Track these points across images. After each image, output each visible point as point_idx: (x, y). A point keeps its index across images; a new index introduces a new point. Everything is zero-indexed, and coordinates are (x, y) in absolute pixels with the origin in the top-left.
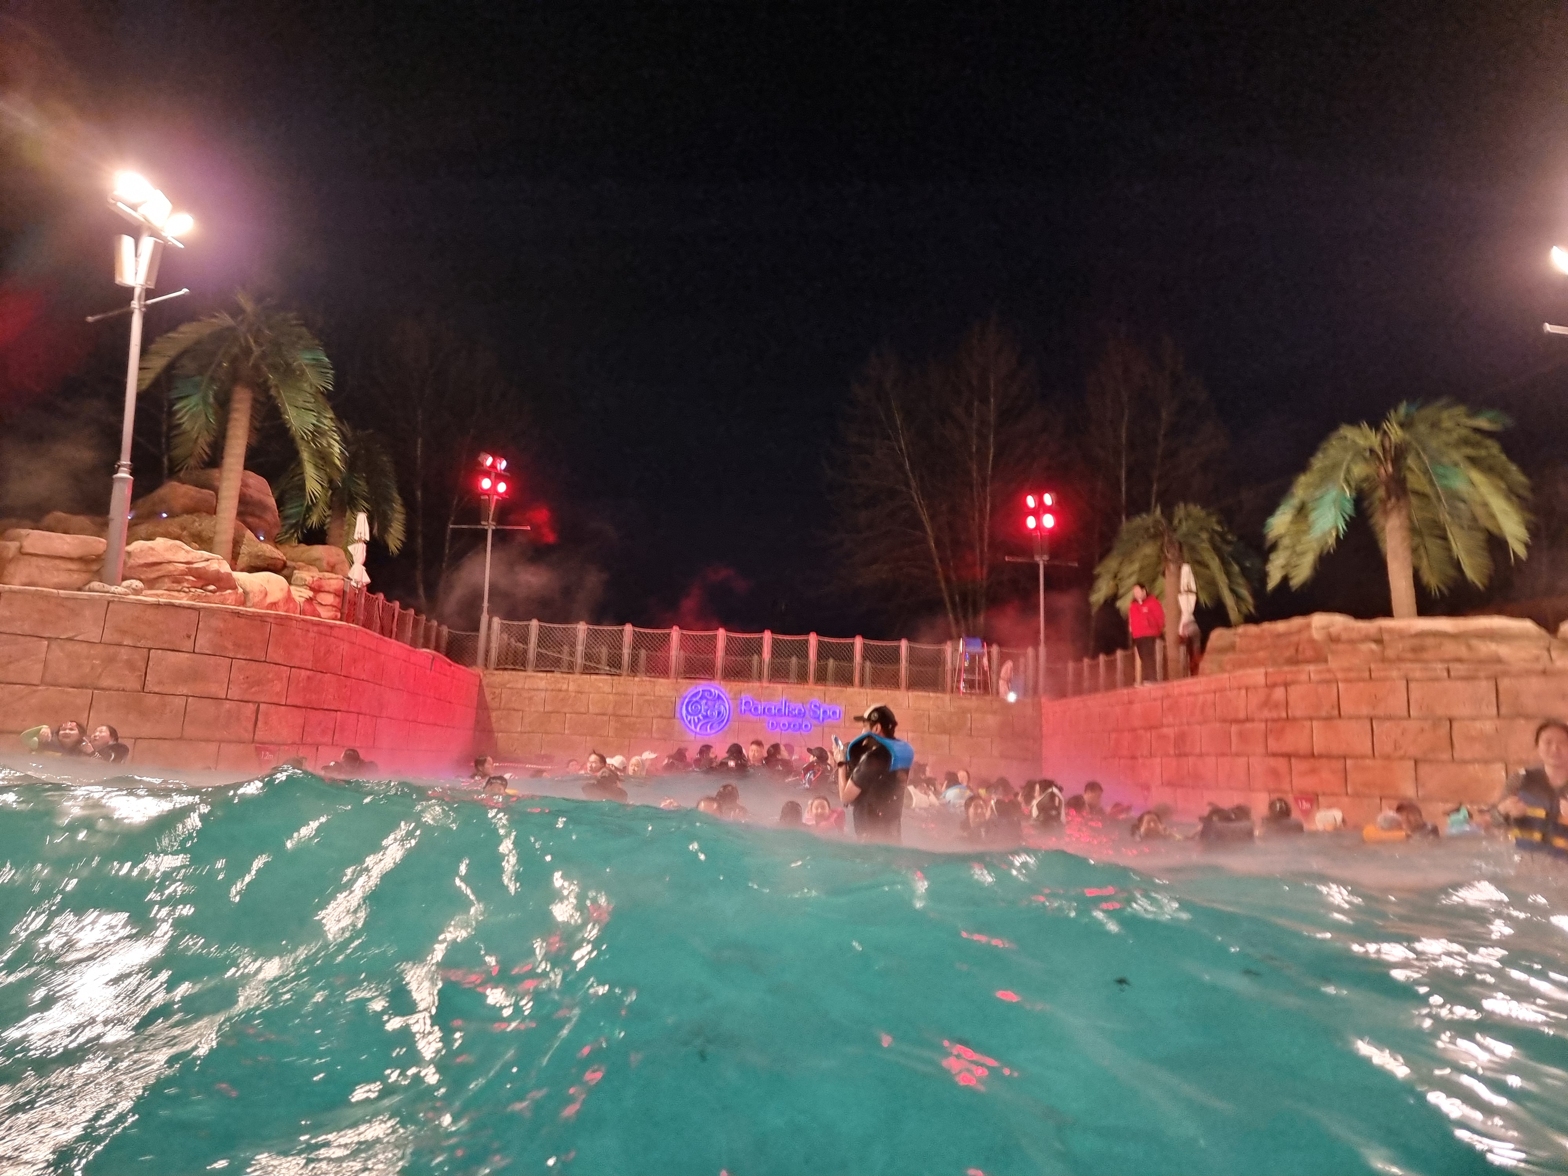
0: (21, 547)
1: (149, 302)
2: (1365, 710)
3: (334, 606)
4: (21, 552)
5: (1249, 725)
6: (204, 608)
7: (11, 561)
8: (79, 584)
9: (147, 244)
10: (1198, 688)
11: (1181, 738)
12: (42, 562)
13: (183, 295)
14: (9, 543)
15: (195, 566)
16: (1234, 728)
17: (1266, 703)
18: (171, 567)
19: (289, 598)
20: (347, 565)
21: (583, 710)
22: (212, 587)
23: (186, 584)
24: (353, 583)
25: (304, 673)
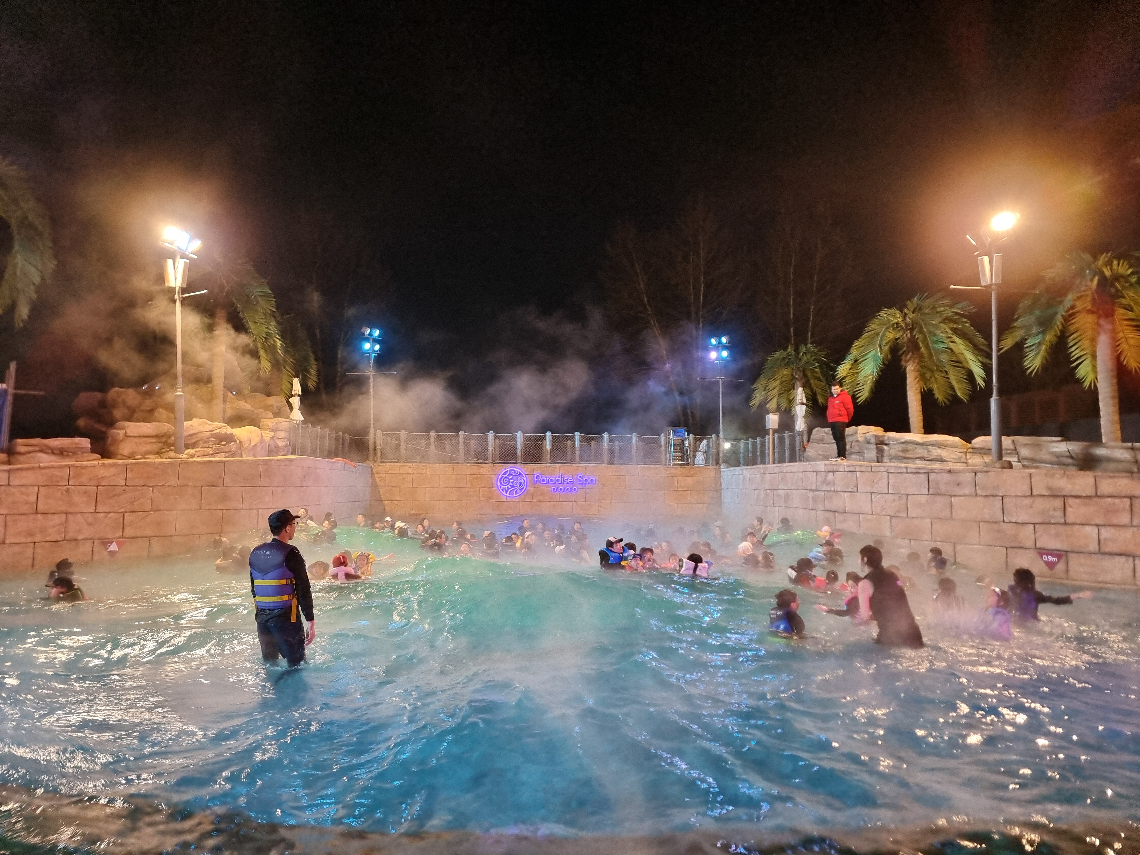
0: (126, 432)
1: (185, 296)
2: (869, 489)
3: (285, 438)
4: (126, 436)
5: (817, 493)
6: (228, 461)
7: (121, 441)
8: (157, 450)
9: (181, 263)
10: (795, 469)
12: (137, 440)
13: (204, 294)
14: (119, 431)
15: (214, 432)
17: (825, 482)
18: (202, 435)
19: (262, 440)
20: (289, 410)
21: (436, 485)
22: (224, 443)
23: (210, 443)
24: (294, 422)
25: (280, 489)
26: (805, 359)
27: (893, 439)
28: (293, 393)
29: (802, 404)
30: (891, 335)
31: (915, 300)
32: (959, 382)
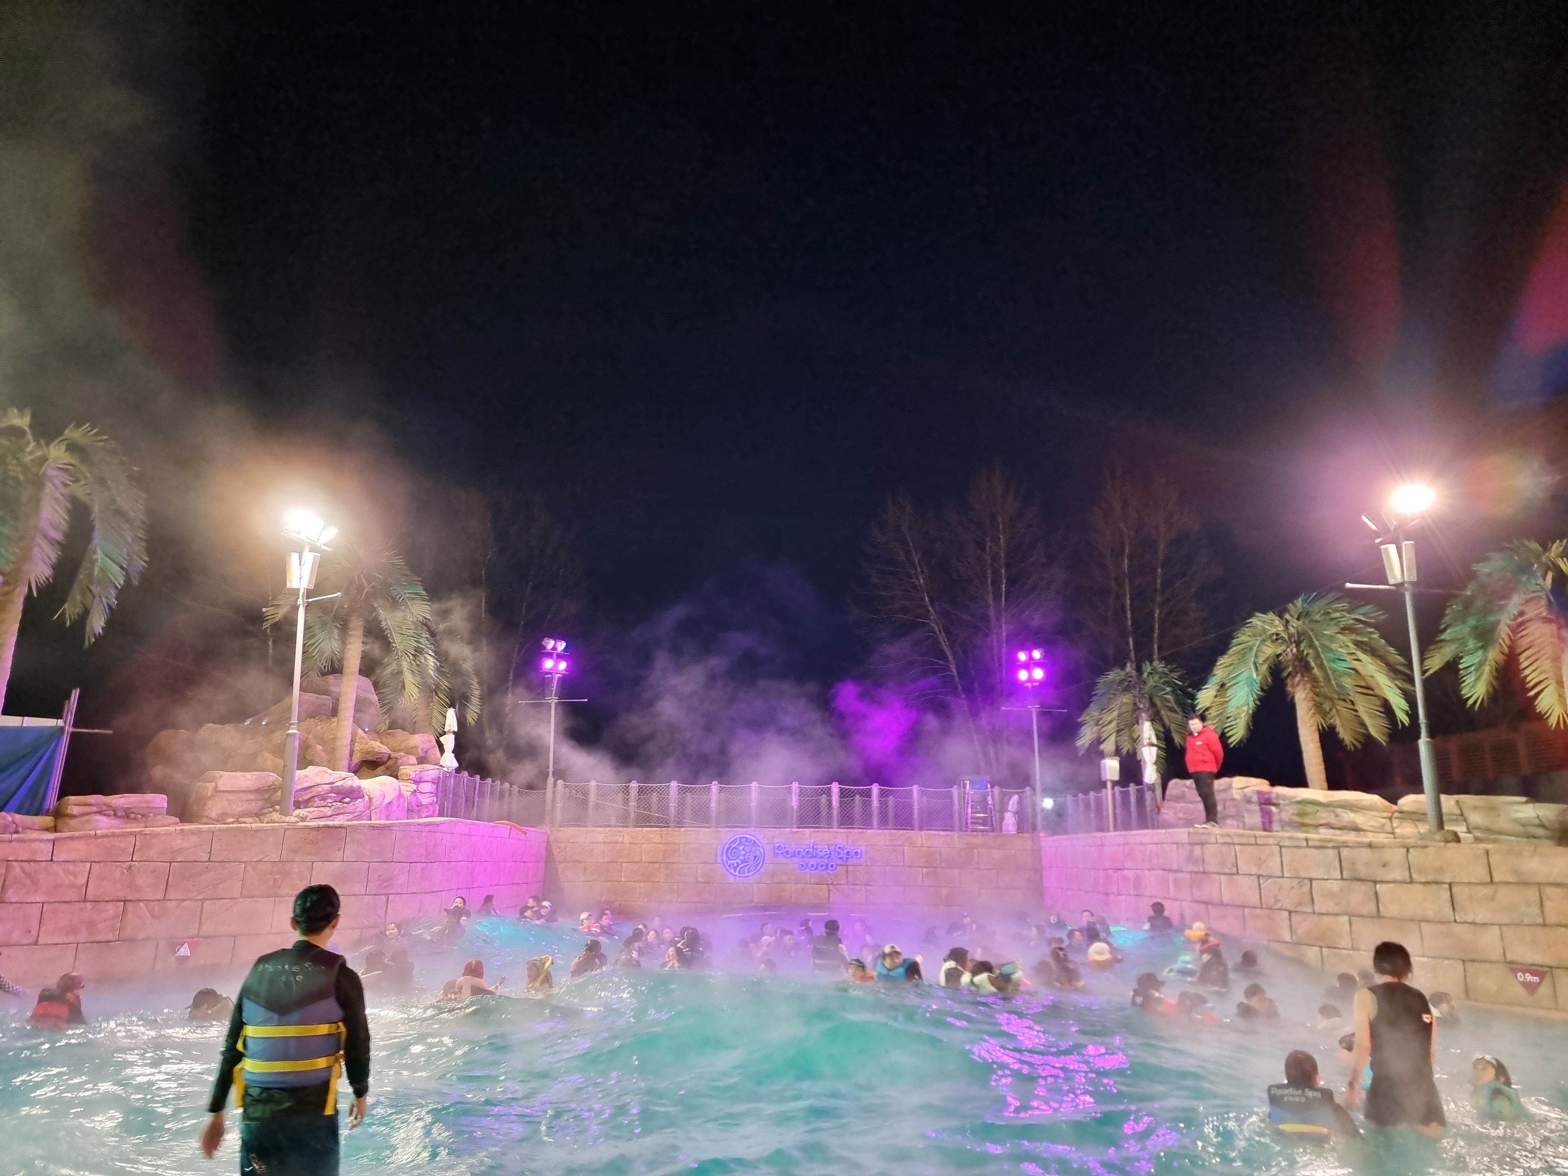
0: (216, 786)
1: (310, 600)
2: (1254, 870)
3: (431, 793)
4: (216, 790)
5: (1180, 875)
6: (349, 826)
7: (210, 798)
8: (256, 810)
9: (309, 558)
10: (1145, 840)
11: (1138, 881)
12: (230, 796)
13: (337, 597)
14: (207, 784)
15: (335, 785)
16: (1171, 877)
17: (1190, 858)
18: (319, 789)
19: (400, 796)
20: (439, 754)
21: (637, 859)
22: (347, 800)
23: (329, 801)
24: (445, 769)
25: (419, 866)
26: (1151, 682)
27: (1284, 797)
28: (446, 729)
29: (1152, 745)
30: (1269, 650)
31: (1299, 602)
32: (1372, 716)
